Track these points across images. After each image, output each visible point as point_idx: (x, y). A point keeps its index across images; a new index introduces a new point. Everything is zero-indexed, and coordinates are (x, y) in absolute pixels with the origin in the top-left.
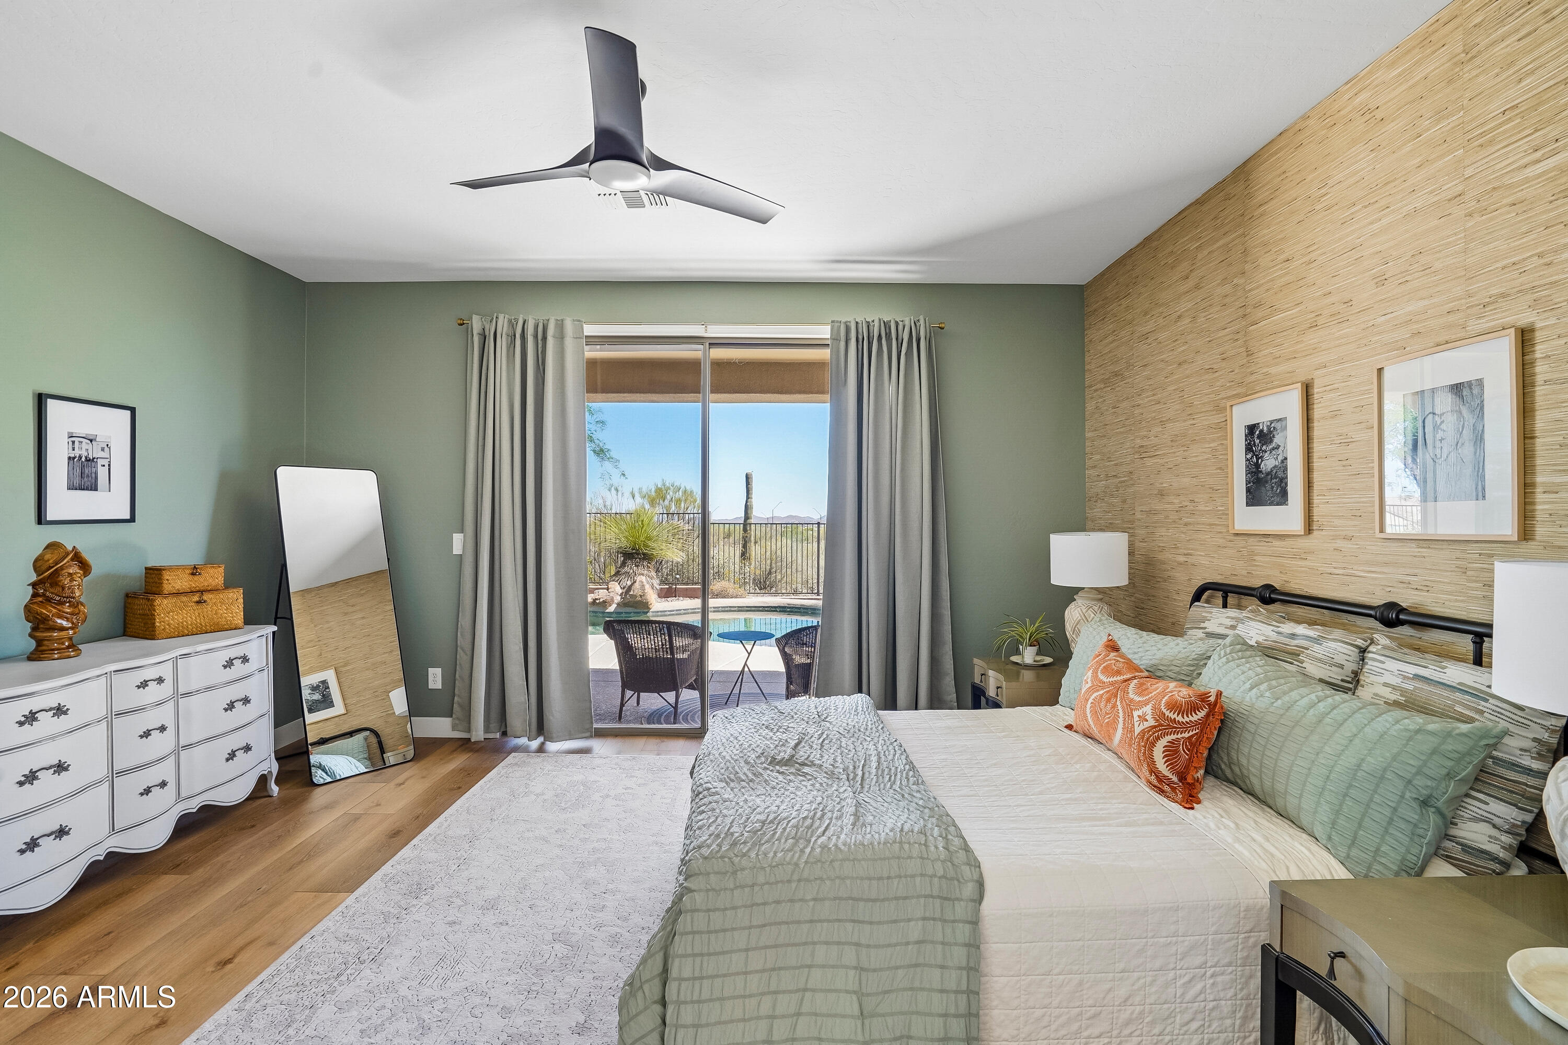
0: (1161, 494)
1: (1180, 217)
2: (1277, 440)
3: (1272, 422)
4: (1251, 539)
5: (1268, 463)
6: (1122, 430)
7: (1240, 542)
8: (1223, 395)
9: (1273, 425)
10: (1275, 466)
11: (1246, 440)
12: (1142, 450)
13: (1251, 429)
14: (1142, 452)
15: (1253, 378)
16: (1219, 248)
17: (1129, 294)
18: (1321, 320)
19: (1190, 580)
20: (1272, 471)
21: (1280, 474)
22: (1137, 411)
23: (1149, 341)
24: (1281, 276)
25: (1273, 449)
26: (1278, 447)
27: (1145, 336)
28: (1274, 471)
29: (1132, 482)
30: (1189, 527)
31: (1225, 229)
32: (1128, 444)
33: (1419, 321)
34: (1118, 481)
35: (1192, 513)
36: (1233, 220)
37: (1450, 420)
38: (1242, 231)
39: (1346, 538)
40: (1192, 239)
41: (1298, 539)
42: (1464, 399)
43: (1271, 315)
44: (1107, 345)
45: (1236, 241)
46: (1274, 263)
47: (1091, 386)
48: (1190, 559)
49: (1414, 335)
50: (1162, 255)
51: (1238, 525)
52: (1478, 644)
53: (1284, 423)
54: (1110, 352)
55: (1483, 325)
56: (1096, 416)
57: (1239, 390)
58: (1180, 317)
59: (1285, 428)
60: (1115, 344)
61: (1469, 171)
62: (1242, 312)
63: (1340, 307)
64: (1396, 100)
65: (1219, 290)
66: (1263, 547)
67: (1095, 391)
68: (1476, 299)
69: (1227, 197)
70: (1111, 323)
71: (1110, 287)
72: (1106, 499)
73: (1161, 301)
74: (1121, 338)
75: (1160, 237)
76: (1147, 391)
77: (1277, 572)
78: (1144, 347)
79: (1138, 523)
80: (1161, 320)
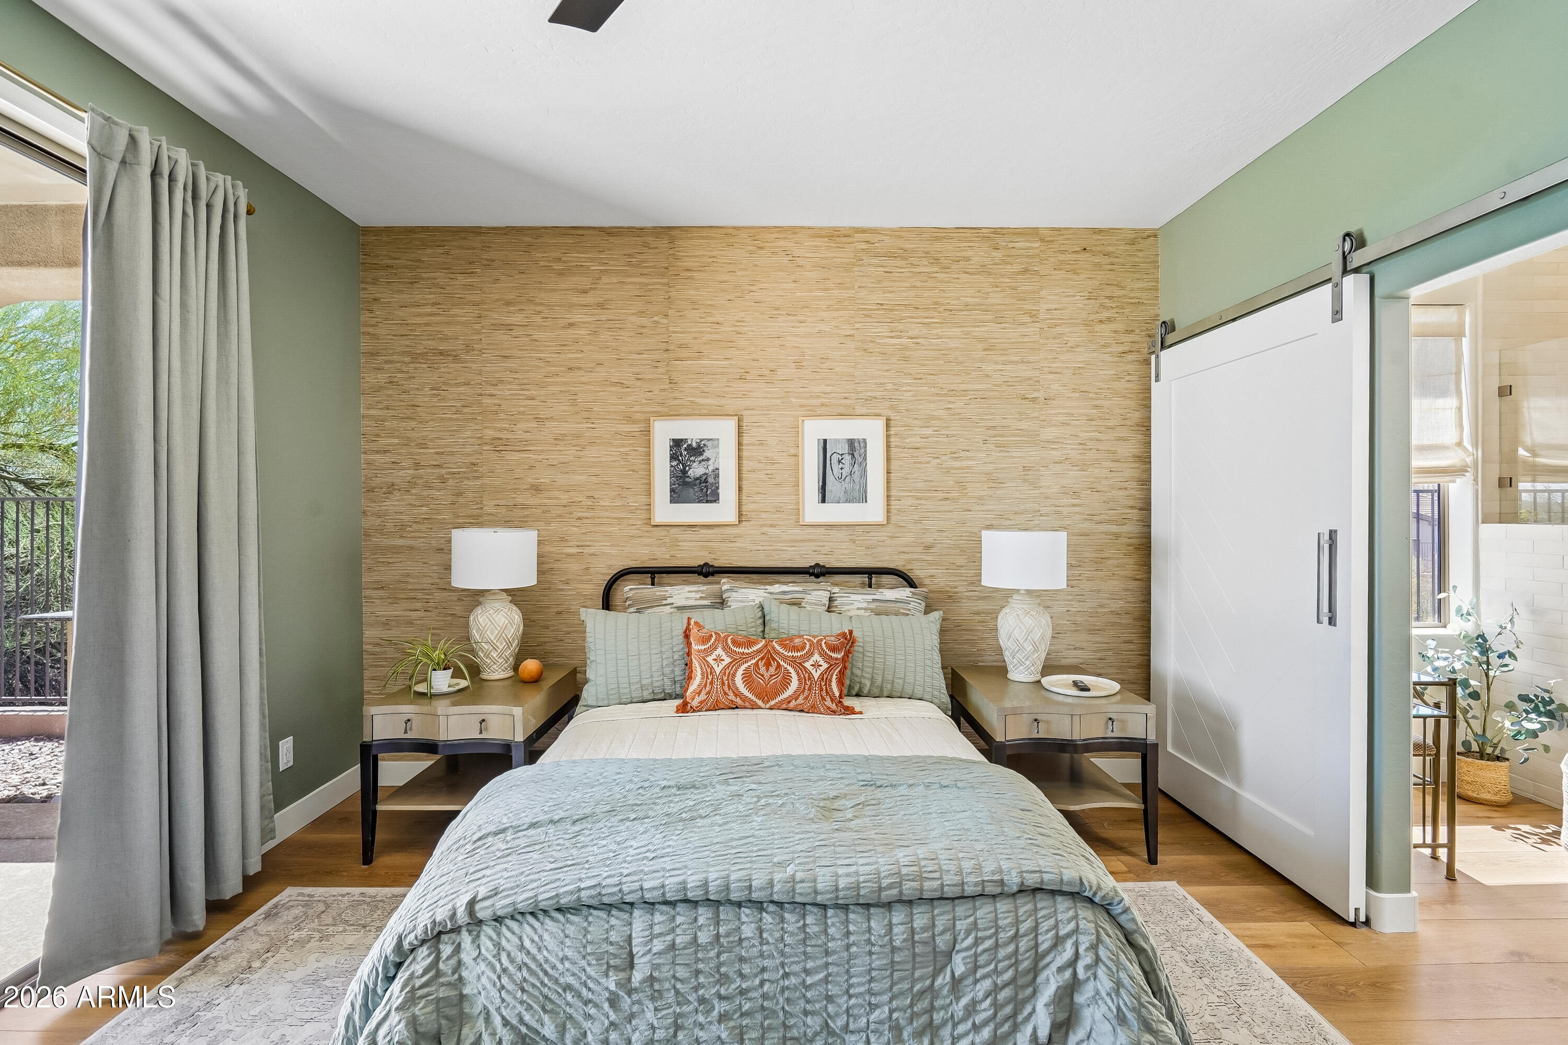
0: (536, 489)
1: (573, 232)
2: (707, 454)
3: (701, 440)
4: (673, 530)
5: (696, 470)
6: (454, 416)
7: (660, 532)
8: (637, 408)
9: (703, 442)
10: (705, 474)
11: (671, 450)
12: (497, 442)
13: (677, 443)
14: (499, 445)
15: (677, 402)
16: (632, 283)
17: (472, 273)
18: (748, 376)
19: (587, 569)
20: (701, 477)
21: (711, 480)
22: (487, 401)
23: (514, 333)
24: (710, 333)
25: (703, 460)
26: (708, 460)
27: (509, 327)
28: (704, 477)
29: (476, 474)
30: (584, 521)
31: (645, 271)
32: (469, 433)
33: (825, 398)
34: (444, 471)
35: (591, 508)
36: (654, 267)
37: (847, 458)
38: (665, 281)
39: (771, 526)
40: (592, 260)
41: (728, 528)
42: (855, 448)
43: (698, 359)
44: (420, 315)
45: (657, 287)
46: (703, 320)
47: (377, 354)
48: (587, 550)
49: (823, 405)
50: (541, 255)
51: (658, 518)
52: (870, 579)
53: (716, 442)
54: (427, 325)
55: (864, 411)
56: (390, 392)
57: (660, 409)
58: (571, 325)
59: (717, 446)
60: (438, 318)
61: (857, 325)
62: (664, 346)
63: (767, 372)
64: (812, 260)
65: (633, 319)
66: (689, 535)
67: (387, 362)
68: (861, 396)
69: (646, 245)
70: (430, 293)
71: (429, 251)
72: (413, 491)
73: (538, 301)
74: (453, 316)
75: (538, 237)
76: (510, 383)
77: (706, 554)
78: (505, 337)
79: (490, 518)
80: (538, 319)
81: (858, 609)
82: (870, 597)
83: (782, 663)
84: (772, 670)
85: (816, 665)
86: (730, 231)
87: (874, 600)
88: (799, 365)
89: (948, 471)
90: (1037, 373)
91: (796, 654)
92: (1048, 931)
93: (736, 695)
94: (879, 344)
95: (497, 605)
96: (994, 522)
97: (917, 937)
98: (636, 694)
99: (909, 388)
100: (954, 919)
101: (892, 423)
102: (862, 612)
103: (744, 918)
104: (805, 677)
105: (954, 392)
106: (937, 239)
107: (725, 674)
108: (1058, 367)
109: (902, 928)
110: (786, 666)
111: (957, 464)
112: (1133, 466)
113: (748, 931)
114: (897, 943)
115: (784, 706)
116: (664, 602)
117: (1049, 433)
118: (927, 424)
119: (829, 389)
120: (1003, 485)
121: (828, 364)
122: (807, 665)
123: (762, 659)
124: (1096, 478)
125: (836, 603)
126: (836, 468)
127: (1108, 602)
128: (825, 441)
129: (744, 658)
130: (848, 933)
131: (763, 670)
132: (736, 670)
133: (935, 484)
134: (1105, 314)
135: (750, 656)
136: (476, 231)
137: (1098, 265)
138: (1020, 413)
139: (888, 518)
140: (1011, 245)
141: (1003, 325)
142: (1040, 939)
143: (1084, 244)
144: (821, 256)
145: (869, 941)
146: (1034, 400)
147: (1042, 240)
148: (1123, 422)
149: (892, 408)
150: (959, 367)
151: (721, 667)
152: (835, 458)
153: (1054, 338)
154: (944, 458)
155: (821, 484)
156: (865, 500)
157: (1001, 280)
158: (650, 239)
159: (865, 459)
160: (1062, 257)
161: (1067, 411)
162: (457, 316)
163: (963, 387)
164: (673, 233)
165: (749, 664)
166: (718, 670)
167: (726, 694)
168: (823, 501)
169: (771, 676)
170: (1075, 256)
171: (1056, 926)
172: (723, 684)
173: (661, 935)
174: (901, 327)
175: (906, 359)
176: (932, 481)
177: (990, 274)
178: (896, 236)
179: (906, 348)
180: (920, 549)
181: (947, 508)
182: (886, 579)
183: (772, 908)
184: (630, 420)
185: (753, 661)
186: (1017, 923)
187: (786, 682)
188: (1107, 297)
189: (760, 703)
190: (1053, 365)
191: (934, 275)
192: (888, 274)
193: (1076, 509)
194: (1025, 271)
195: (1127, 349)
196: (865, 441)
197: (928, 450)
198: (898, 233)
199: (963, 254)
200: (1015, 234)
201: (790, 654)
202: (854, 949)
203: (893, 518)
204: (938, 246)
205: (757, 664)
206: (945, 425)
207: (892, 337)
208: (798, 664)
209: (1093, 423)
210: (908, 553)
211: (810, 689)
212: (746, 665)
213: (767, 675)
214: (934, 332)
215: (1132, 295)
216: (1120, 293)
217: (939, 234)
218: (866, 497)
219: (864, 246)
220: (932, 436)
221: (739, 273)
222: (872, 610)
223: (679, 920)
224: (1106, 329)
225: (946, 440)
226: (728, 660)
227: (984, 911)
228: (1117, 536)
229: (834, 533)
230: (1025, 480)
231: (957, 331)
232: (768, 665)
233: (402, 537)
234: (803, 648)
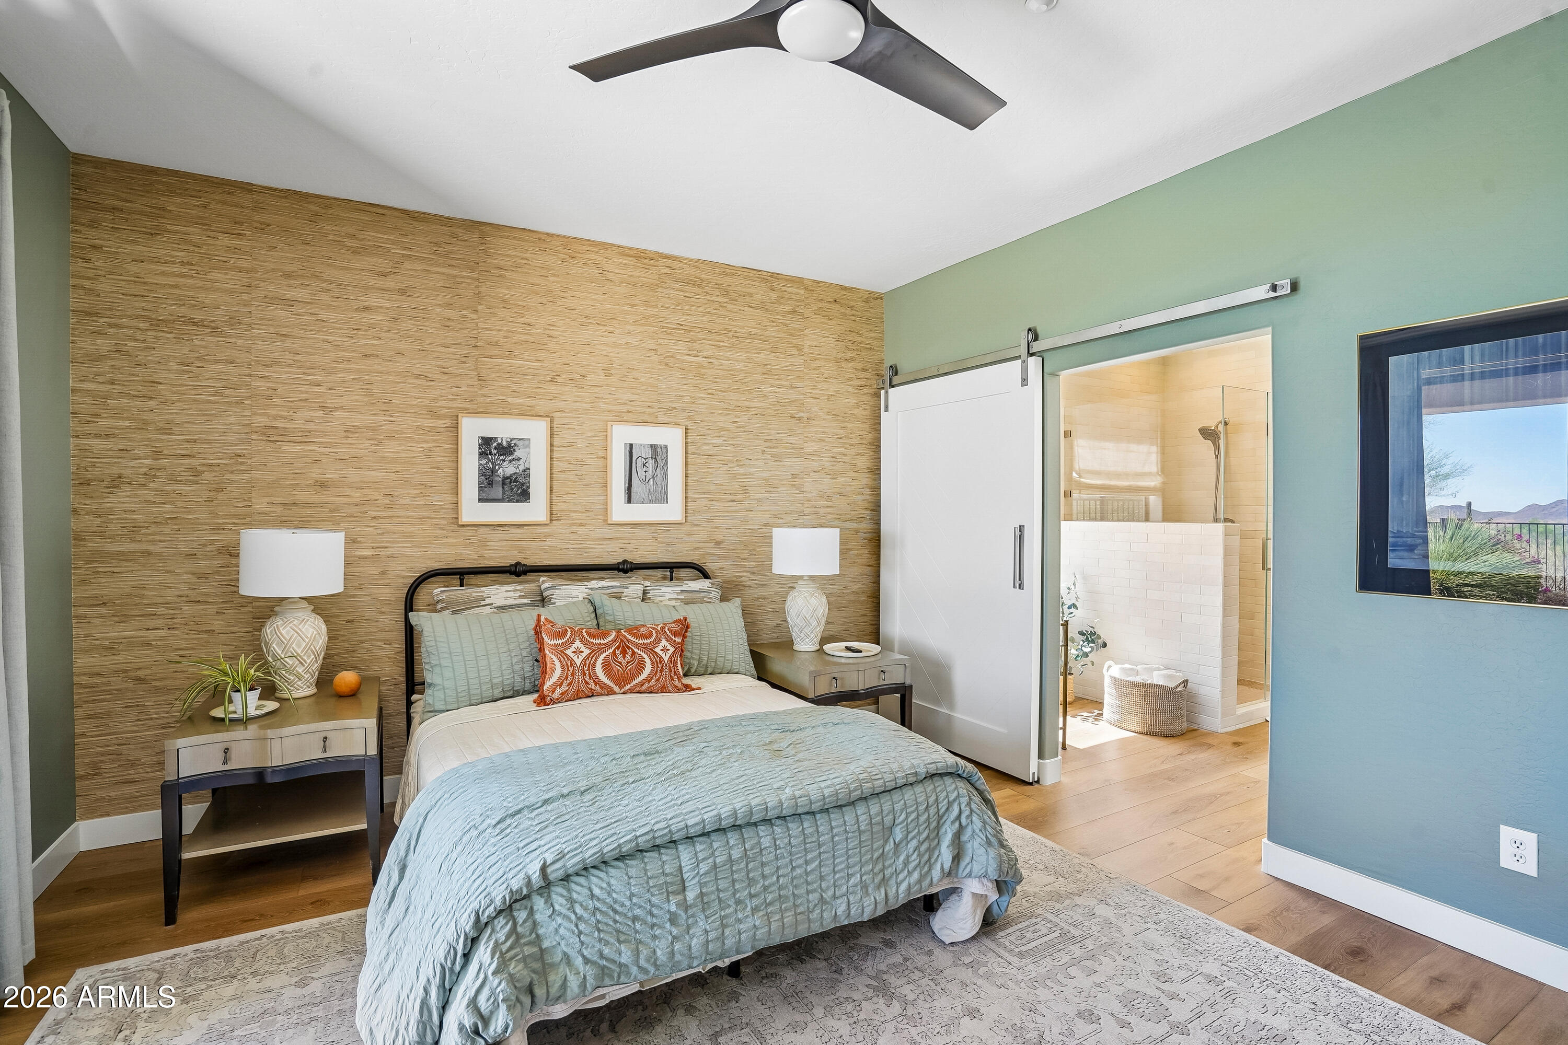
0: (322, 485)
1: (367, 208)
2: (517, 454)
3: (512, 439)
4: (481, 530)
5: (507, 469)
6: (212, 398)
7: (468, 532)
8: (443, 403)
9: (513, 442)
10: (516, 473)
11: (480, 448)
12: (271, 432)
13: (486, 442)
14: (273, 435)
15: (486, 400)
16: (439, 273)
17: (239, 234)
18: (560, 380)
19: (384, 572)
20: (511, 476)
21: (521, 480)
22: (258, 383)
23: (295, 310)
24: (522, 334)
25: (513, 460)
26: (519, 459)
27: (289, 303)
28: (514, 477)
29: (242, 467)
30: (381, 520)
31: (454, 262)
32: (232, 419)
33: (632, 406)
34: (195, 462)
35: (388, 507)
36: (463, 260)
37: (651, 462)
38: (476, 275)
39: (581, 525)
40: (393, 243)
41: (538, 527)
42: (658, 453)
43: (509, 358)
44: (164, 274)
45: (466, 280)
46: (514, 320)
47: (97, 314)
48: (383, 552)
49: (629, 412)
50: (329, 228)
51: (465, 518)
52: (672, 573)
53: (527, 442)
54: (172, 286)
55: (666, 420)
56: (117, 363)
57: (467, 405)
58: (367, 309)
59: (528, 446)
60: (191, 281)
61: (661, 341)
62: (473, 342)
63: (578, 377)
64: (620, 276)
65: (438, 309)
66: (499, 534)
67: (110, 326)
68: (662, 405)
69: (454, 236)
70: (179, 250)
71: (178, 200)
72: (152, 485)
73: (326, 277)
74: (211, 280)
75: (327, 207)
76: (289, 365)
77: (515, 553)
78: (283, 313)
79: (262, 518)
80: (325, 297)
81: (669, 600)
82: (679, 589)
83: (636, 650)
84: (628, 657)
85: (665, 650)
86: (542, 236)
87: (682, 591)
88: (607, 373)
89: (735, 476)
90: (802, 397)
91: (646, 641)
92: (944, 800)
93: (596, 684)
94: (678, 360)
95: (301, 614)
96: (771, 521)
97: (874, 821)
98: (488, 694)
99: (703, 402)
100: (893, 804)
101: (690, 432)
102: (673, 603)
103: (762, 834)
104: (657, 662)
105: (740, 408)
106: (727, 274)
107: (585, 664)
108: (816, 394)
109: (864, 817)
110: (639, 652)
111: (741, 470)
112: (867, 476)
113: (766, 842)
114: (862, 828)
115: (638, 689)
116: (483, 603)
117: (810, 448)
118: (719, 435)
119: (634, 397)
120: (777, 489)
121: (635, 374)
122: (658, 650)
123: (618, 648)
124: (843, 485)
125: (649, 595)
126: (641, 471)
127: (851, 584)
128: (631, 445)
129: (602, 649)
130: (832, 828)
131: (620, 658)
132: (596, 660)
133: (724, 487)
134: (849, 355)
135: (607, 646)
136: (247, 188)
137: (845, 314)
138: (790, 430)
139: (686, 519)
140: (784, 289)
141: (777, 355)
142: (940, 806)
143: (836, 296)
144: (629, 273)
145: (846, 831)
146: (800, 419)
147: (806, 289)
148: (861, 441)
149: (689, 418)
150: (743, 387)
151: (581, 658)
152: (640, 461)
153: (814, 369)
154: (731, 465)
155: (627, 485)
156: (665, 500)
157: (778, 317)
158: (460, 231)
159: (666, 463)
160: (820, 305)
161: (823, 430)
162: (216, 281)
163: (747, 404)
164: (486, 228)
165: (607, 653)
166: (578, 662)
167: (587, 683)
168: (629, 501)
169: (628, 662)
170: (828, 305)
171: (947, 796)
172: (584, 674)
173: (704, 859)
174: (698, 347)
175: (701, 376)
176: (722, 485)
177: (767, 310)
178: (694, 266)
179: (702, 366)
180: (711, 545)
181: (733, 509)
182: (683, 573)
183: (778, 822)
184: (433, 414)
185: (611, 651)
186: (927, 798)
187: (641, 666)
188: (850, 341)
189: (616, 689)
190: (813, 392)
191: (725, 305)
192: (687, 299)
193: (829, 510)
194: (794, 312)
195: (863, 383)
196: (666, 447)
197: (718, 458)
198: (697, 264)
199: (748, 290)
200: (787, 280)
201: (641, 642)
202: (836, 838)
203: (689, 517)
204: (728, 280)
205: (614, 653)
206: (733, 436)
207: (690, 355)
208: (650, 649)
209: (841, 441)
210: (702, 549)
211: (661, 672)
212: (604, 655)
213: (624, 662)
214: (725, 354)
215: (867, 342)
216: (860, 339)
217: (729, 270)
218: (667, 498)
219: (668, 271)
220: (722, 445)
221: (552, 279)
222: (682, 600)
223: (715, 845)
224: (850, 366)
225: (733, 449)
226: (587, 652)
227: (909, 794)
228: (857, 531)
229: (639, 532)
230: (793, 486)
231: (742, 356)
232: (624, 653)
233: (133, 540)
234: (650, 635)
